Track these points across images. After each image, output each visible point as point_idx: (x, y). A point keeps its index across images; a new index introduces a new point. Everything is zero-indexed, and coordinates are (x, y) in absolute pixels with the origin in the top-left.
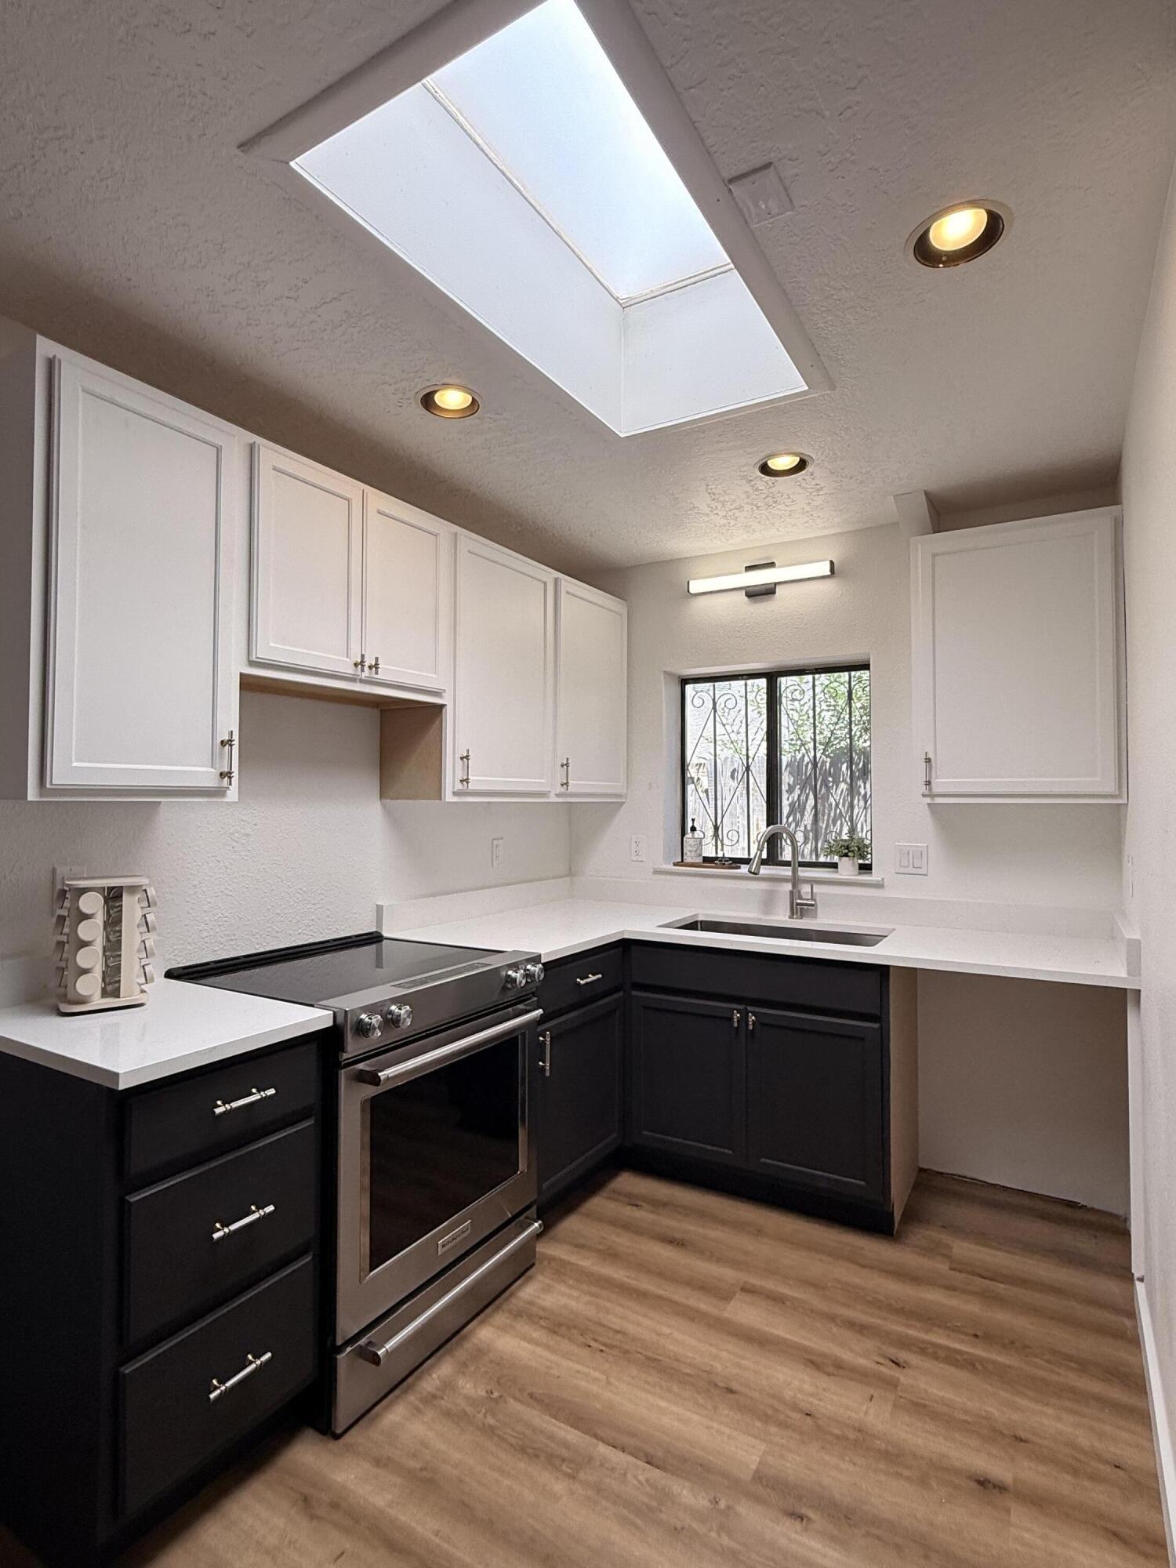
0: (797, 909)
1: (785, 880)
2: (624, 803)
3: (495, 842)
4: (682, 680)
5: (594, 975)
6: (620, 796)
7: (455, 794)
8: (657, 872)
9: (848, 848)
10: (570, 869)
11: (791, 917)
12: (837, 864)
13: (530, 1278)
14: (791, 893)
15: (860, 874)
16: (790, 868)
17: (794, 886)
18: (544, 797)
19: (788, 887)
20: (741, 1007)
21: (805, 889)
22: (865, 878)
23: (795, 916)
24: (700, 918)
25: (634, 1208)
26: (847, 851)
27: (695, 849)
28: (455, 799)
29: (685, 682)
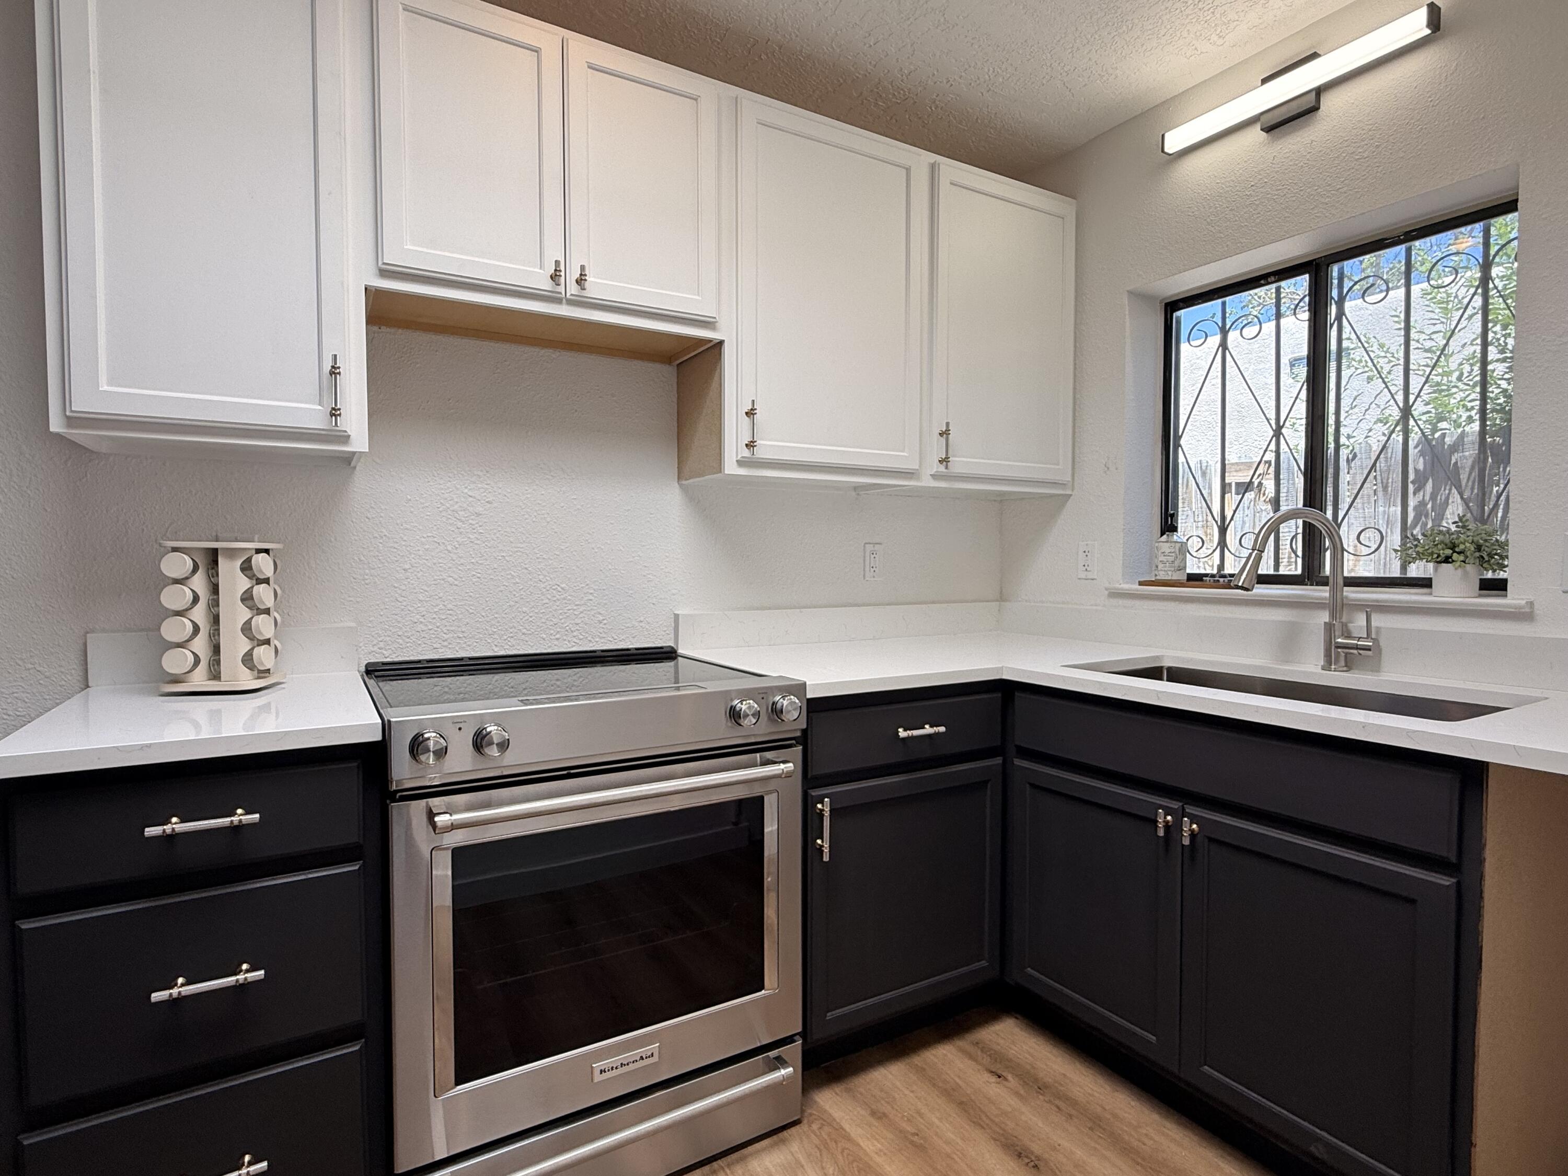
0: (1338, 654)
1: (1317, 605)
2: (1071, 495)
3: (869, 548)
4: (1167, 305)
5: (931, 726)
6: (1063, 485)
7: (741, 463)
8: (1115, 594)
9: (1453, 547)
10: (1001, 593)
11: (1327, 667)
12: (1430, 579)
13: (783, 1141)
14: (1329, 627)
15: (1480, 596)
16: (1327, 588)
17: (1333, 616)
18: (911, 478)
19: (1324, 617)
20: (1175, 805)
21: (1359, 622)
22: (1492, 601)
23: (1333, 667)
24: (1167, 663)
25: (993, 1079)
26: (1449, 552)
27: (1171, 559)
28: (742, 472)
29: (1172, 306)
